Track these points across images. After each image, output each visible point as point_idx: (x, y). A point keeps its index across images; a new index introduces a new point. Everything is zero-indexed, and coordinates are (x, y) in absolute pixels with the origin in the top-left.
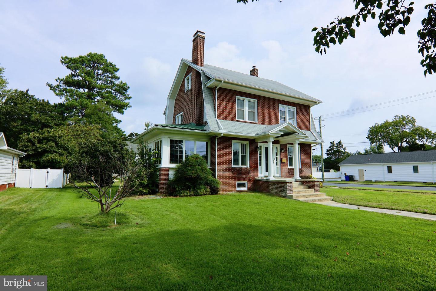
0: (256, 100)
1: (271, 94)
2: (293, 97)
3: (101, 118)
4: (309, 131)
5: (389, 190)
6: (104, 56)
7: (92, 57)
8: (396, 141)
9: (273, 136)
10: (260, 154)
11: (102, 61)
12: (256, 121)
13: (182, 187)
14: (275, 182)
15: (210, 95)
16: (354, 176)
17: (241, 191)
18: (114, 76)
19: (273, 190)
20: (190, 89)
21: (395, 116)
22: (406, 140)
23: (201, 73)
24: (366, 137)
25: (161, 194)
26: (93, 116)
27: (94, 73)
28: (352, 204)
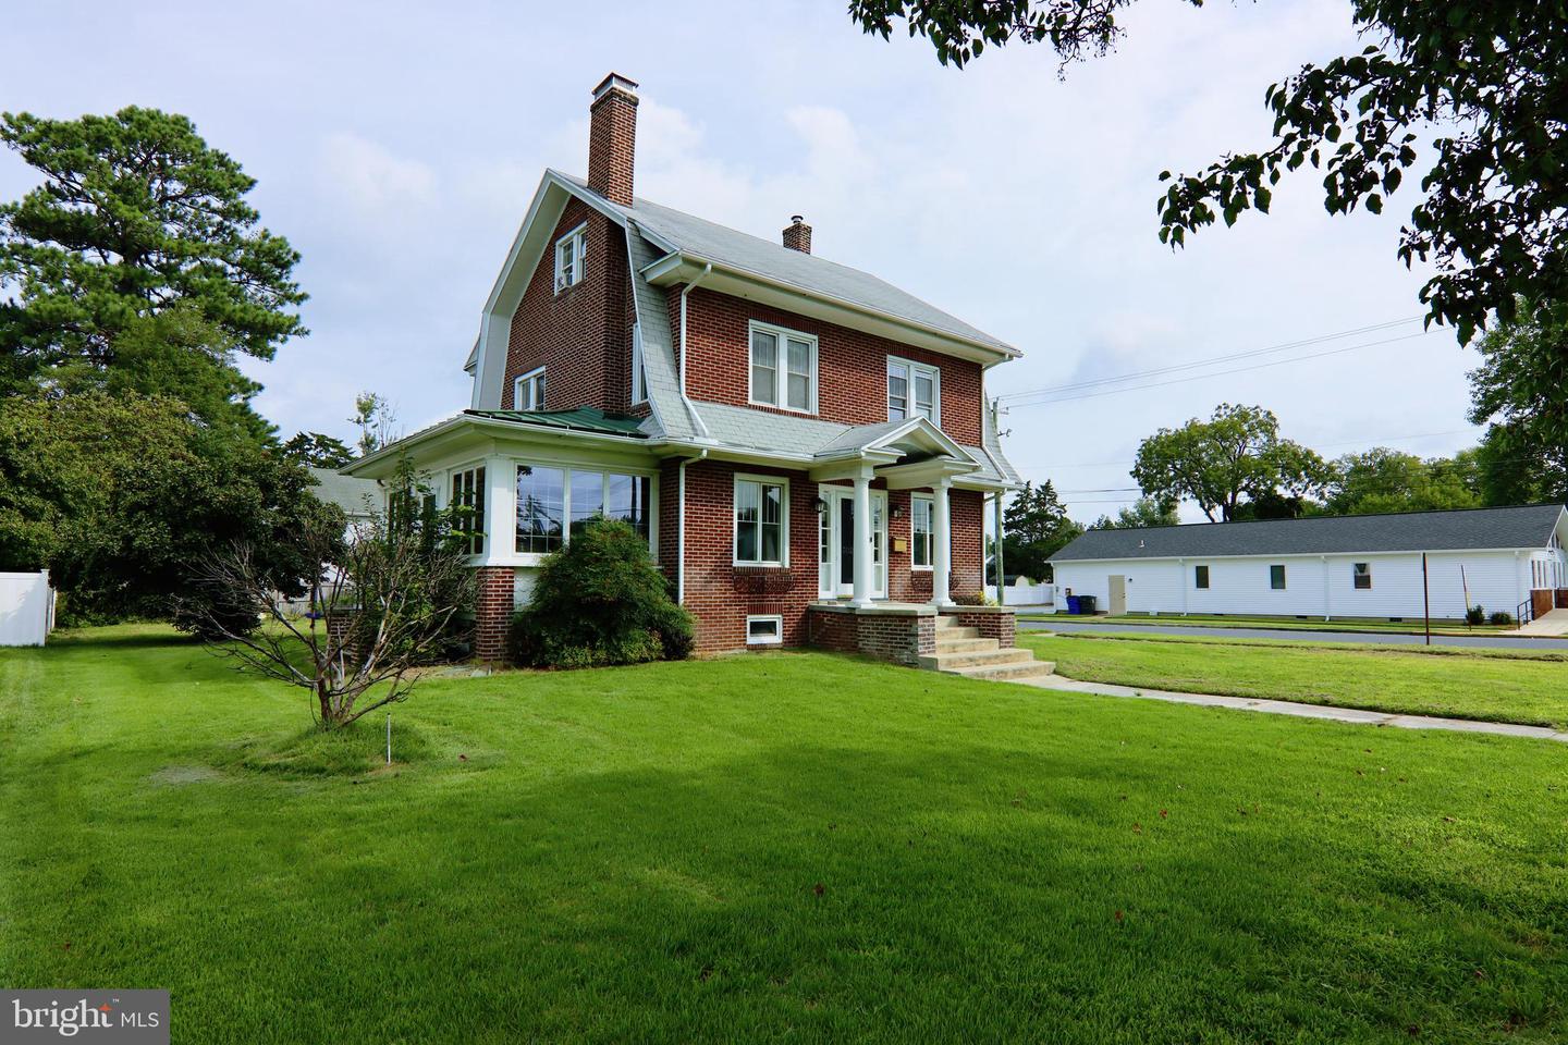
0: (816, 337)
1: (867, 319)
2: (935, 334)
3: (186, 373)
4: (979, 450)
5: (1208, 640)
6: (194, 126)
7: (141, 125)
8: (1221, 488)
9: (873, 462)
10: (824, 524)
11: (183, 144)
12: (814, 409)
13: (564, 635)
14: (879, 616)
15: (659, 310)
16: (1095, 598)
17: (761, 648)
18: (235, 206)
19: (871, 644)
20: (574, 283)
21: (1220, 407)
22: (1247, 486)
23: (627, 231)
24: (1131, 473)
25: (485, 661)
26: (150, 363)
27: (149, 189)
28: (1115, 684)
